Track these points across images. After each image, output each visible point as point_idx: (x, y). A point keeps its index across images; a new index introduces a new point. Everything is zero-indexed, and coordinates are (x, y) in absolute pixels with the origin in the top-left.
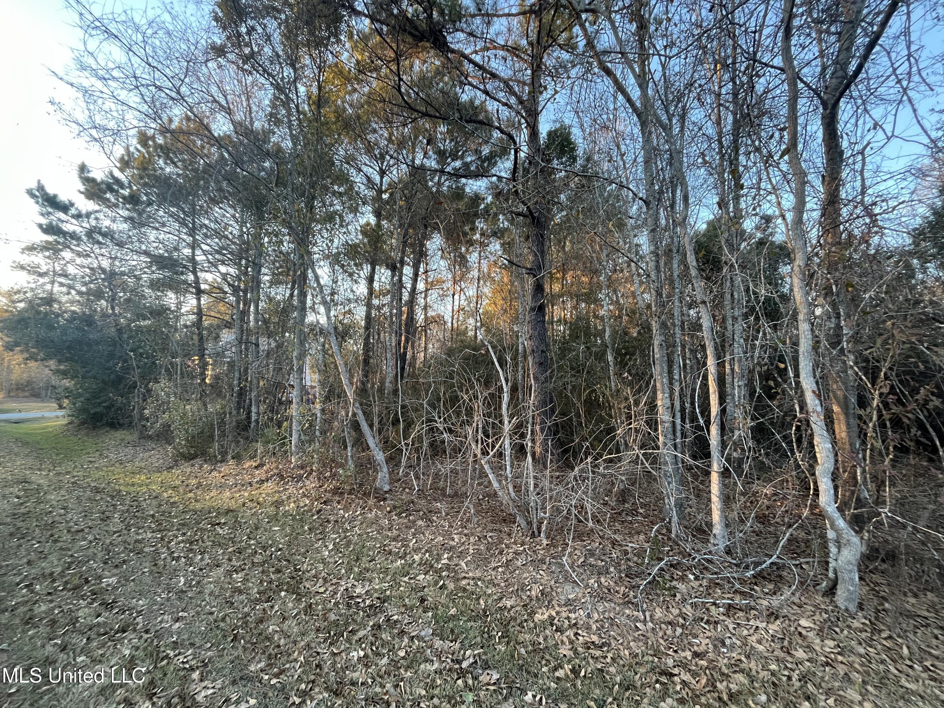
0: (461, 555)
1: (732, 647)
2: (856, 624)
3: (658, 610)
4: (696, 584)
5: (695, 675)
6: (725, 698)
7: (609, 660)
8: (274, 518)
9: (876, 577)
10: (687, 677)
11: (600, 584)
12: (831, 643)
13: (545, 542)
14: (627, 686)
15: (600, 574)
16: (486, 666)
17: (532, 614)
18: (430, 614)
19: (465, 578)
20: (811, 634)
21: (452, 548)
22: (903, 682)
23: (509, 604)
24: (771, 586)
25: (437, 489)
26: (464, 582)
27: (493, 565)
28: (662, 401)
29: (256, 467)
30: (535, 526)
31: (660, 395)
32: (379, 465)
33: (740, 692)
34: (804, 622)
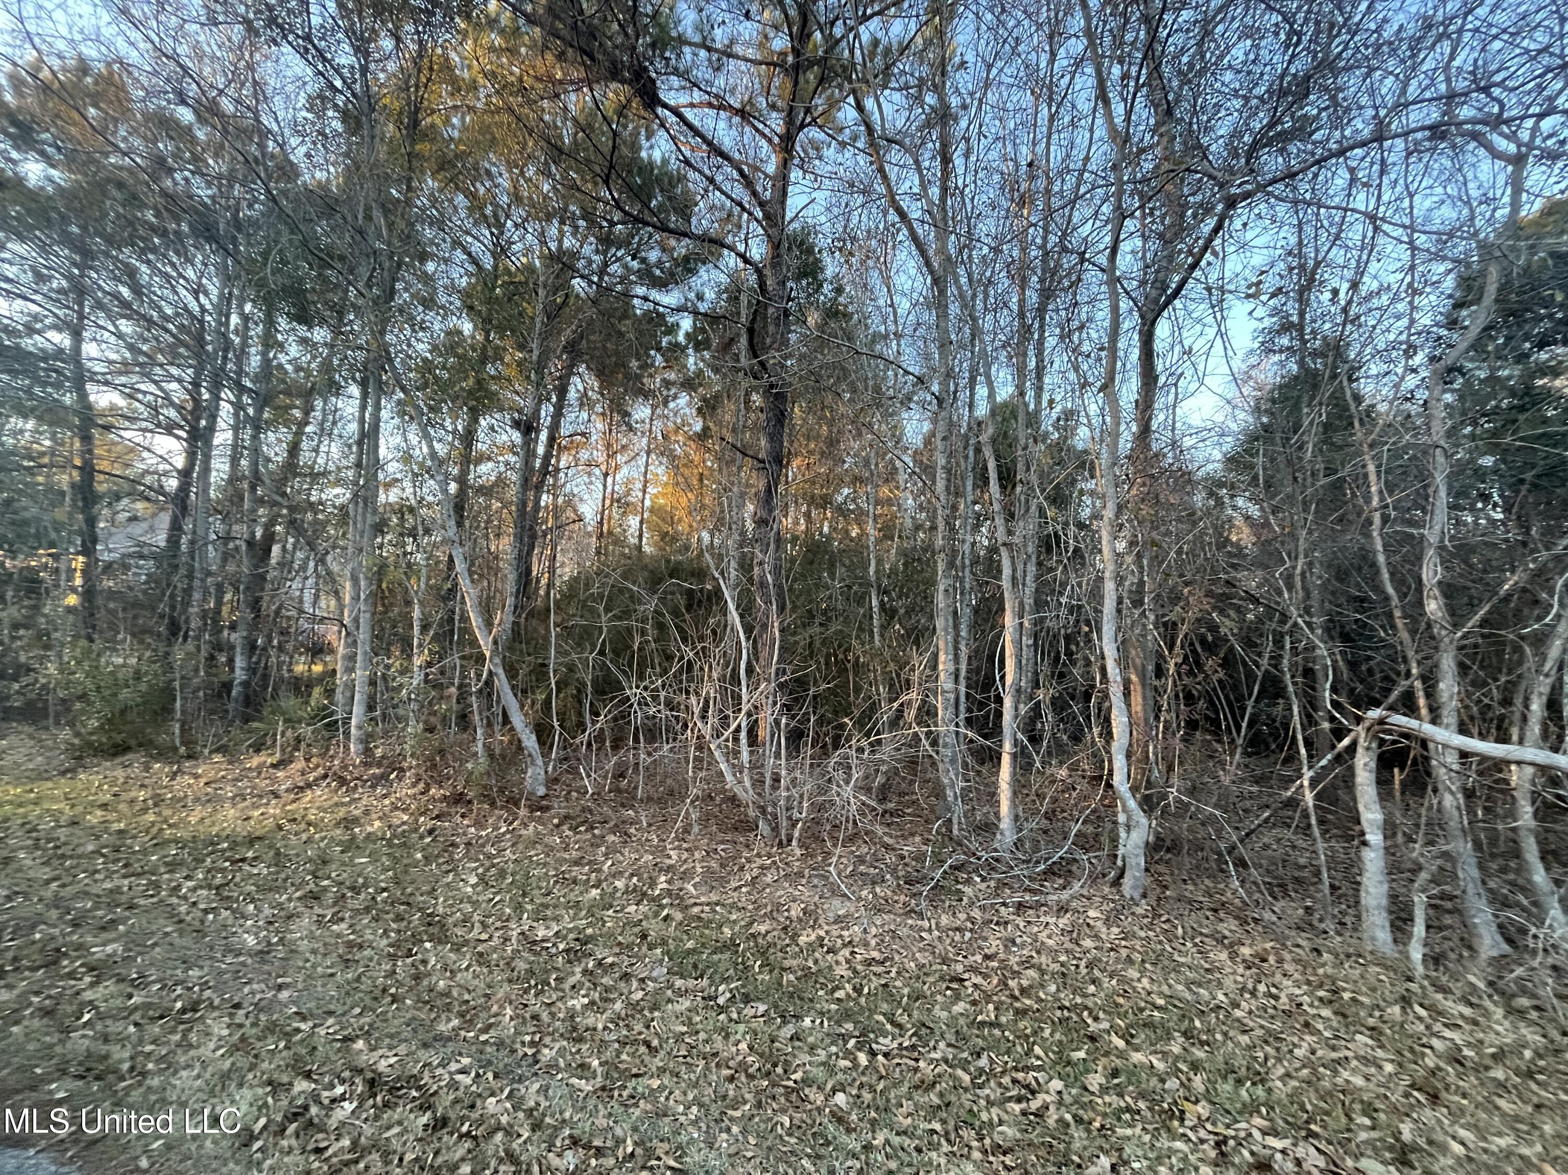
0: (686, 876)
1: (1023, 946)
2: (1139, 911)
3: (944, 917)
4: (983, 886)
5: (986, 976)
6: (1017, 993)
9: (1161, 868)
10: (978, 980)
11: (875, 895)
12: (1115, 930)
13: (798, 852)
15: (874, 883)
16: (747, 999)
17: (794, 937)
18: (659, 951)
19: (696, 904)
20: (1099, 924)
21: (670, 868)
23: (763, 928)
26: (696, 910)
27: (734, 884)
28: (945, 663)
29: (274, 766)
30: (783, 832)
31: (942, 657)
32: (530, 755)
33: (1031, 986)
34: (1092, 913)
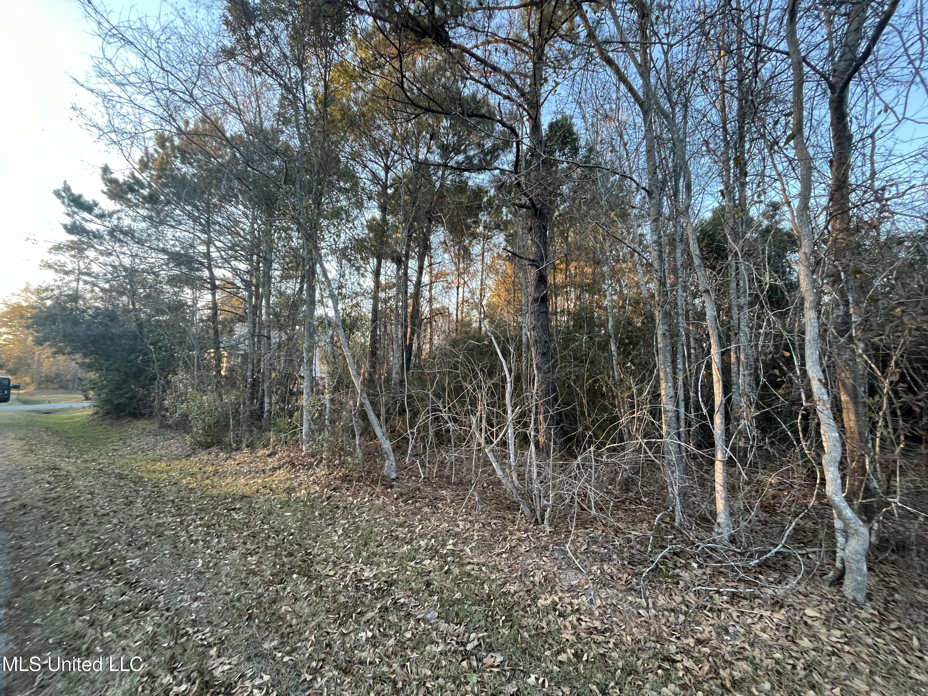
0: (466, 542)
1: (736, 635)
2: (864, 614)
3: (660, 597)
4: (699, 572)
5: (697, 661)
6: (728, 685)
7: (611, 645)
8: (286, 504)
9: (886, 568)
10: (689, 663)
11: (603, 571)
12: (838, 633)
13: (548, 529)
14: (629, 671)
15: (602, 561)
16: (490, 649)
17: (535, 599)
18: (436, 598)
19: (469, 563)
20: (817, 624)
21: (457, 534)
22: (913, 673)
23: (513, 589)
24: (776, 575)
25: (442, 477)
26: (469, 567)
27: (497, 551)
28: (665, 389)
29: (269, 456)
30: (538, 513)
31: (663, 385)
32: (386, 453)
33: (743, 680)
34: (809, 612)
